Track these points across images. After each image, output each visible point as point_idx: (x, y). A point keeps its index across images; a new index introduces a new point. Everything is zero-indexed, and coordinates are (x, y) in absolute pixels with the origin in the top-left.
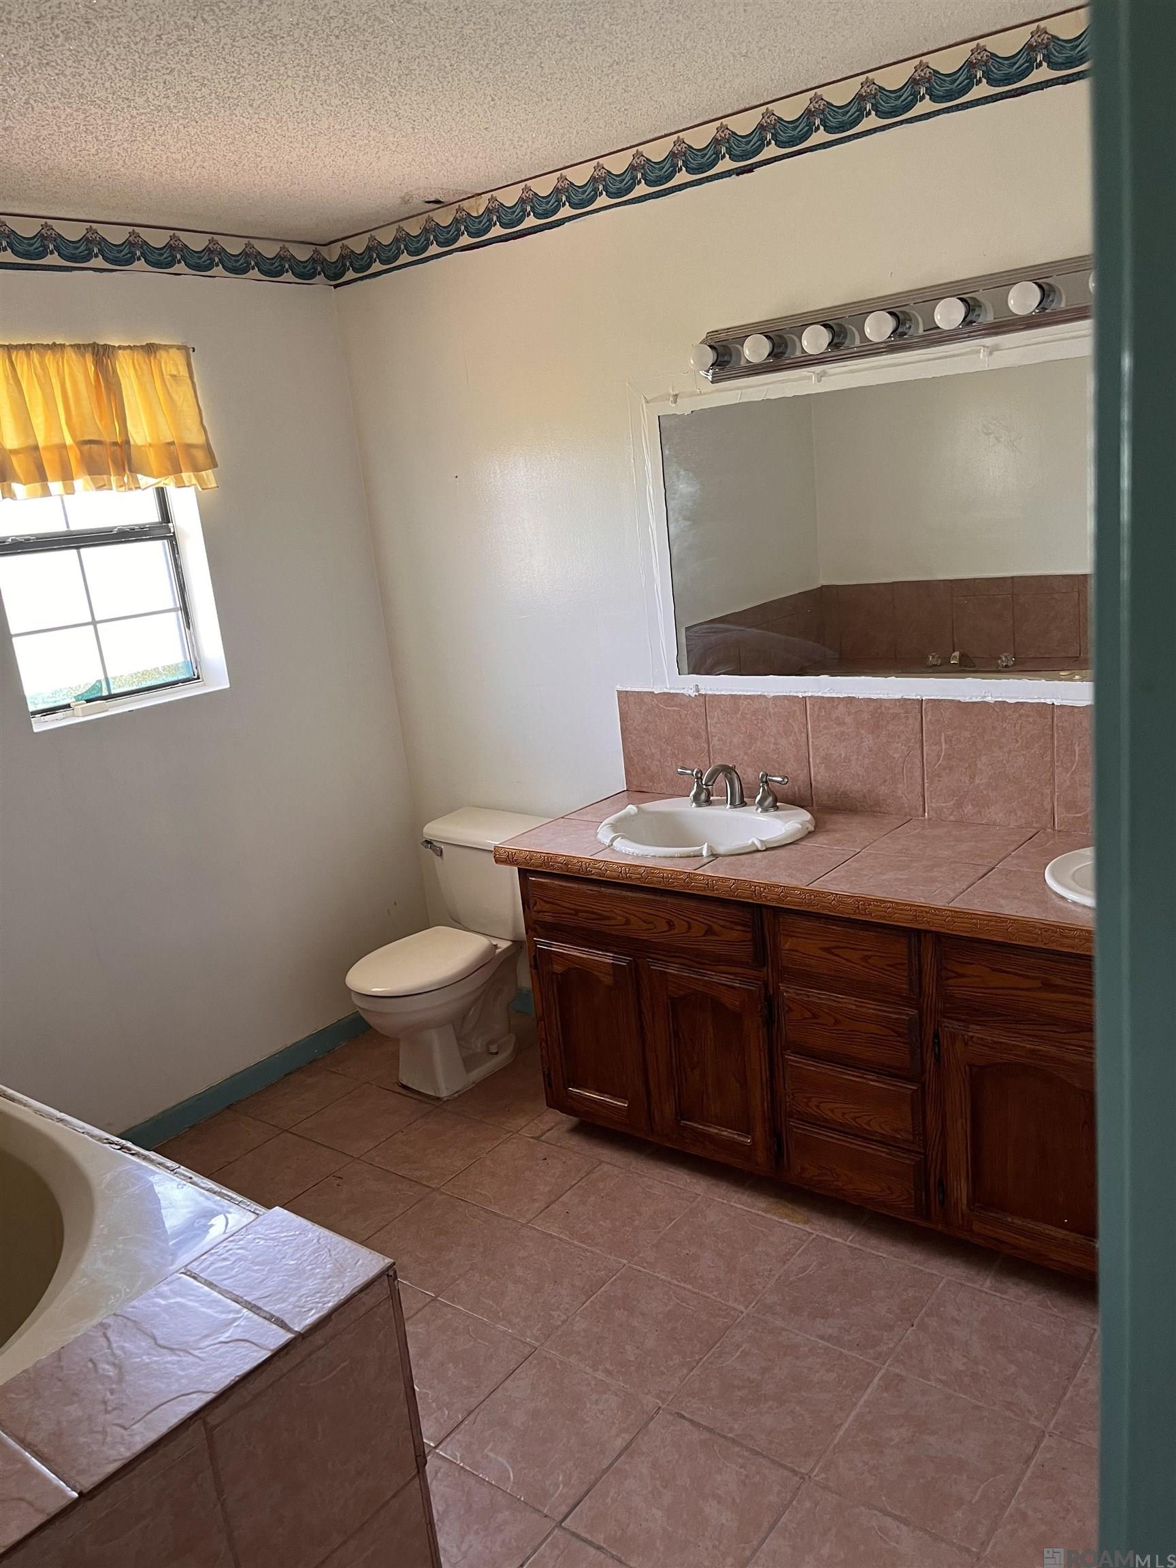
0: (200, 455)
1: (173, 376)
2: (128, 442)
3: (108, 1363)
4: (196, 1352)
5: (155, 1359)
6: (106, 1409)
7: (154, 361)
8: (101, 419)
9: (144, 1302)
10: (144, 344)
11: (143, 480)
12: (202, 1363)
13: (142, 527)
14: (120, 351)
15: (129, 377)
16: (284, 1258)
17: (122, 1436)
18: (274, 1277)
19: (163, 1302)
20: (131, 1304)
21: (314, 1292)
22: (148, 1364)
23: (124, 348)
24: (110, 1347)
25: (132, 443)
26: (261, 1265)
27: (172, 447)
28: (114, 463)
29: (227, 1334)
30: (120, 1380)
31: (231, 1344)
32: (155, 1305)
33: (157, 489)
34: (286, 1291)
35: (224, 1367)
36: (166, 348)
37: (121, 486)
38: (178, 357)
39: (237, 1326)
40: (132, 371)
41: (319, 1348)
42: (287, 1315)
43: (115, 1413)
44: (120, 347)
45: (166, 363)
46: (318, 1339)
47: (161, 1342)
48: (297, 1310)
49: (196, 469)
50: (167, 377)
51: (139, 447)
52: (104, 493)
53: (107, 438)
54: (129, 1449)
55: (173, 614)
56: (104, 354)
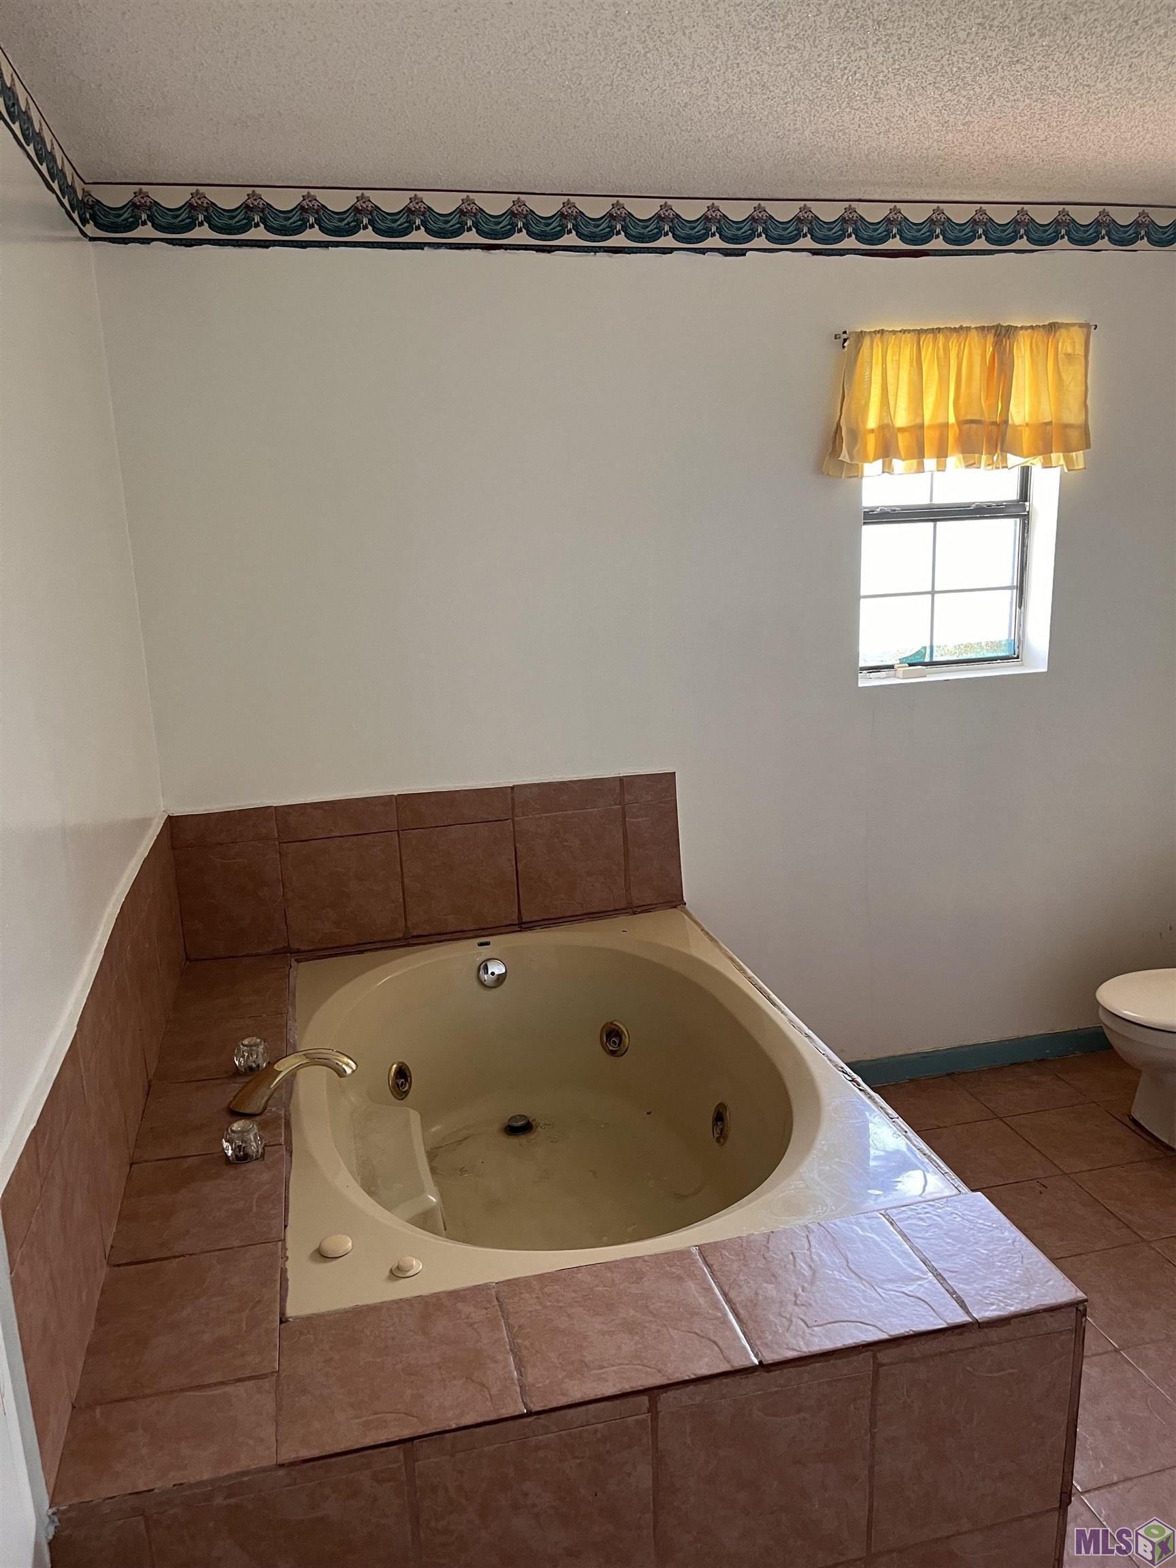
0: (1075, 436)
1: (1068, 355)
2: (1006, 422)
3: (806, 1263)
4: (879, 1290)
5: (843, 1278)
6: (795, 1301)
7: (1052, 341)
8: (987, 398)
9: (845, 1225)
10: (1046, 323)
11: (1012, 459)
12: (883, 1302)
13: (999, 504)
14: (1021, 332)
15: (1023, 357)
16: (977, 1243)
17: (804, 1332)
18: (962, 1257)
19: (860, 1232)
20: (833, 1221)
21: (998, 1289)
22: (838, 1280)
23: (1026, 328)
24: (809, 1249)
25: (1010, 422)
26: (953, 1239)
27: (1048, 427)
28: (989, 441)
29: (911, 1288)
30: (812, 1283)
31: (912, 1299)
32: (853, 1231)
33: (1023, 468)
34: (973, 1275)
35: (902, 1316)
36: (1068, 326)
37: (989, 465)
38: (1078, 335)
39: (920, 1285)
40: (1028, 353)
41: (993, 1344)
42: (969, 1299)
43: (803, 1308)
44: (1022, 328)
45: (1063, 342)
46: (994, 1334)
47: (853, 1267)
48: (980, 1298)
49: (1067, 449)
50: (1061, 356)
51: (1015, 426)
52: (972, 471)
53: (987, 418)
54: (807, 1345)
55: (1009, 592)
56: (1005, 335)
